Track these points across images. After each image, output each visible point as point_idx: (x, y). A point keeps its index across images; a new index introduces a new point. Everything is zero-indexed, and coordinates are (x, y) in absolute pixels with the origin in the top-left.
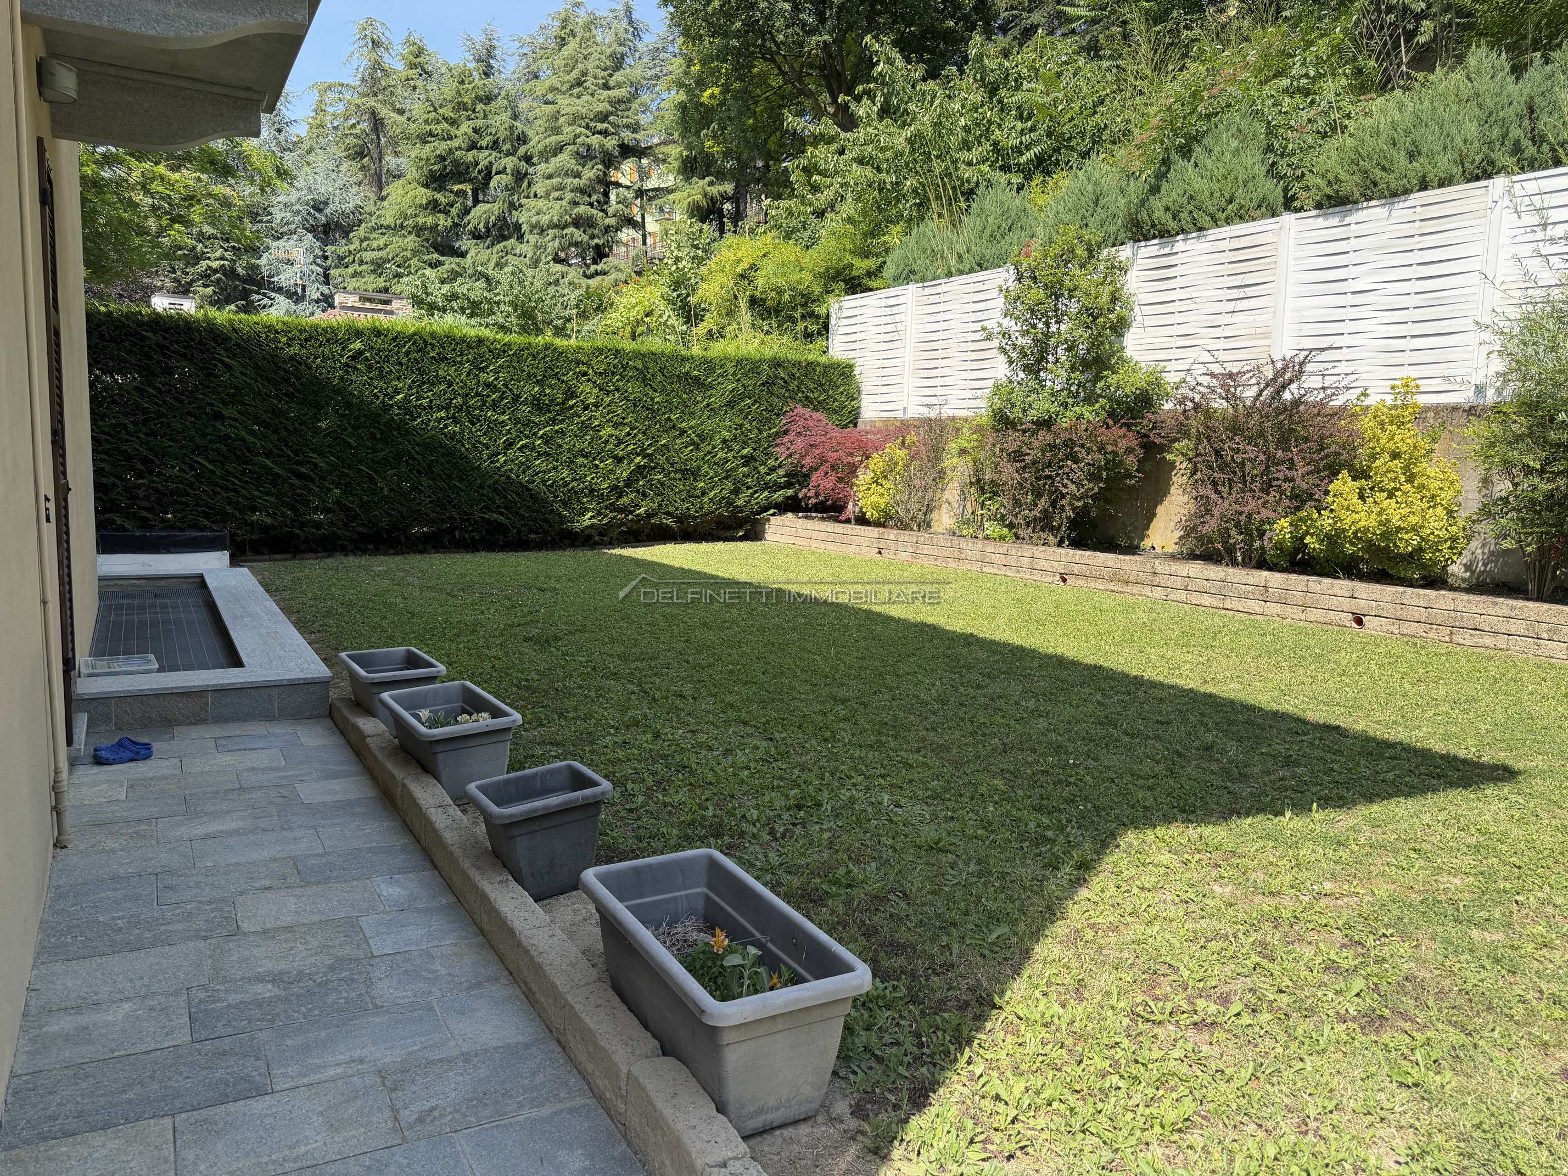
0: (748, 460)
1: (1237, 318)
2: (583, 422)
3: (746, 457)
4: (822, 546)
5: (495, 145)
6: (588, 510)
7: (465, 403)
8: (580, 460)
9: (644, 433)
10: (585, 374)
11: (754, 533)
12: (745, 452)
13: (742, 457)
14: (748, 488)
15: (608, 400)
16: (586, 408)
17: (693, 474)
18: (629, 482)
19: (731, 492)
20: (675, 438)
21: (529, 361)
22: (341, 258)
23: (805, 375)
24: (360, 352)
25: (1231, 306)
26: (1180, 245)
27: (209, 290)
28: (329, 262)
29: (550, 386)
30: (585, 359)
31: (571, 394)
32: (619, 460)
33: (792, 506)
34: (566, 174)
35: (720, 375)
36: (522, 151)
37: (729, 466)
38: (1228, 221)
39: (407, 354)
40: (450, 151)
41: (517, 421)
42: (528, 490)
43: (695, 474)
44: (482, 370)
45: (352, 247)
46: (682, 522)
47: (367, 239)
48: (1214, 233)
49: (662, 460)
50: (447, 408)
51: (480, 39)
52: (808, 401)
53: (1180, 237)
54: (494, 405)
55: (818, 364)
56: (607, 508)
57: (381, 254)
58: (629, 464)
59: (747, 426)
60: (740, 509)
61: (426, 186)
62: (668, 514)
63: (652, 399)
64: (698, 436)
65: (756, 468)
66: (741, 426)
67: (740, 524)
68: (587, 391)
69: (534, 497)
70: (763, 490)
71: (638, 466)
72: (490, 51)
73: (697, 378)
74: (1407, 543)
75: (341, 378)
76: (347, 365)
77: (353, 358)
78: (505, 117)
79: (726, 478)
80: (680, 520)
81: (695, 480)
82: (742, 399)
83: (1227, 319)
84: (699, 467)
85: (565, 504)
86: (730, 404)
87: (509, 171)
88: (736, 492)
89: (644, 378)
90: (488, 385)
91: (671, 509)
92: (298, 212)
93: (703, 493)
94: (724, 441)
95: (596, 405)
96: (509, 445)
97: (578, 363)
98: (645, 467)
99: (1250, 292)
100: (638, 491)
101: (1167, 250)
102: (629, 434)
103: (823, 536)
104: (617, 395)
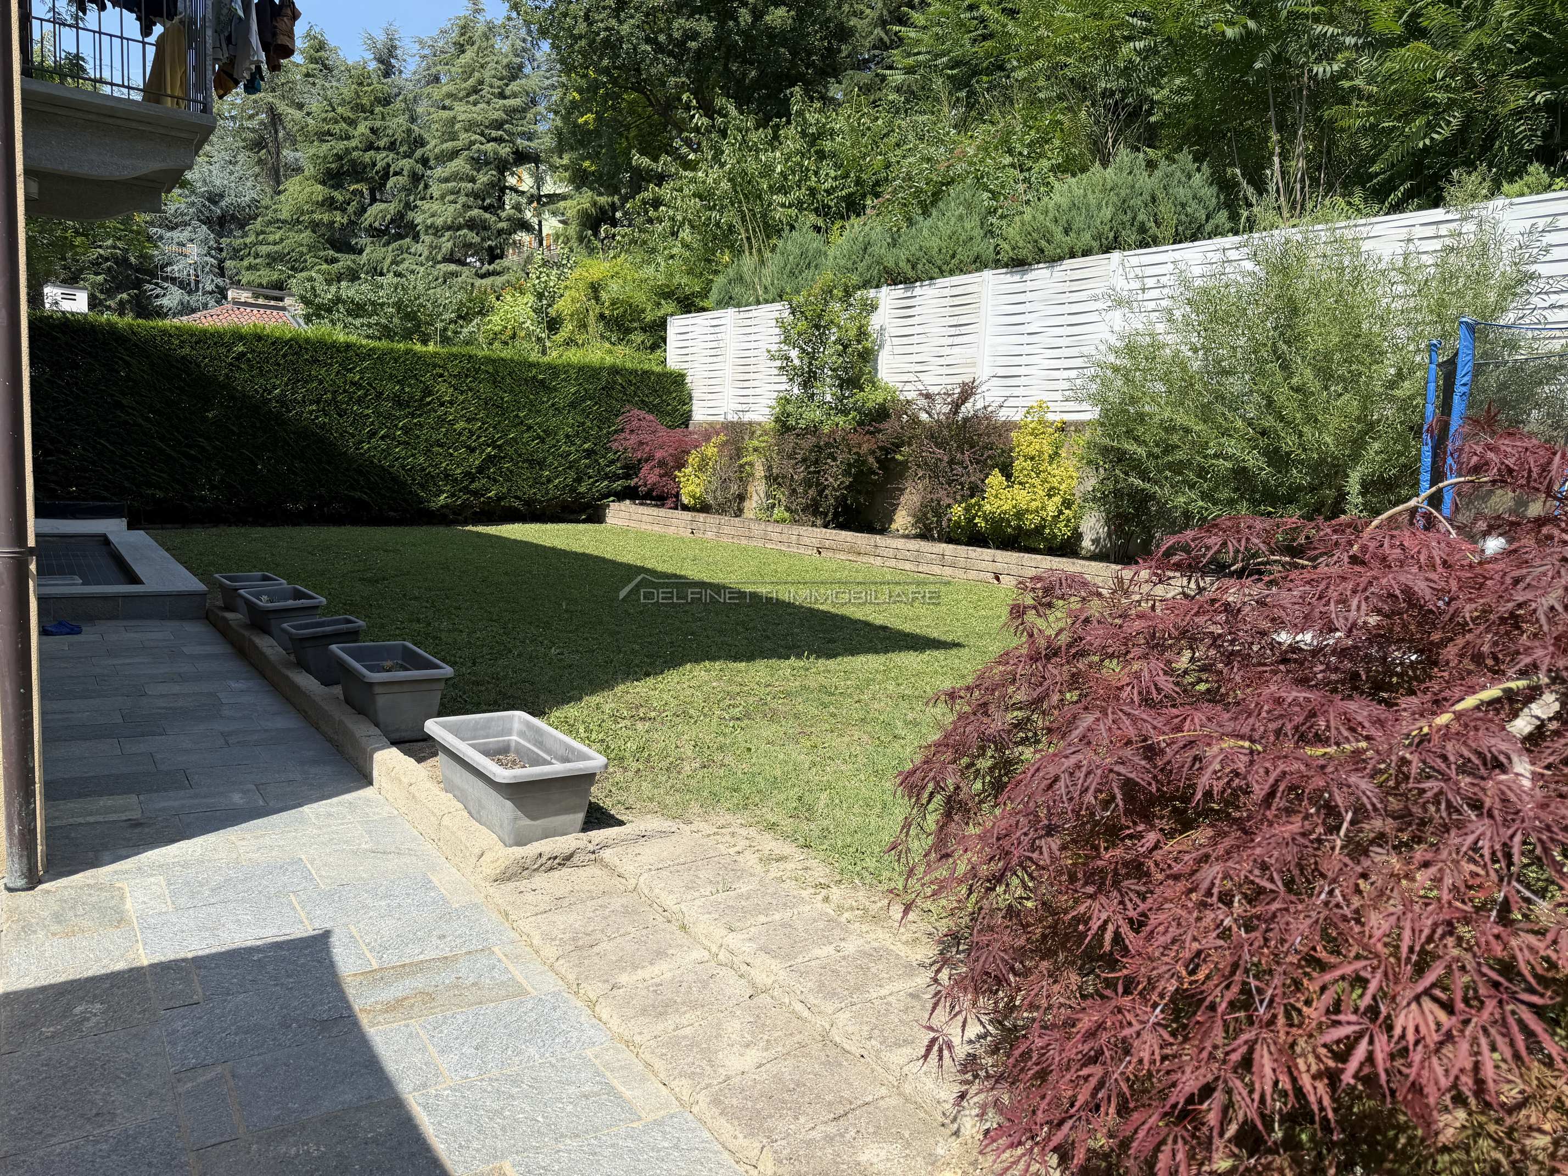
0: (589, 453)
1: (955, 350)
2: (439, 417)
3: (587, 450)
4: (649, 527)
5: (392, 147)
6: (443, 492)
7: (334, 399)
8: (436, 449)
9: (495, 428)
10: (441, 376)
11: (596, 516)
12: (586, 446)
13: (584, 451)
14: (590, 477)
15: (461, 398)
16: (442, 405)
17: (539, 464)
18: (480, 470)
19: (574, 480)
20: (523, 432)
21: (391, 364)
22: (236, 251)
23: (642, 382)
24: (243, 354)
25: (950, 341)
26: (918, 291)
27: (100, 278)
28: (224, 254)
29: (410, 385)
30: (441, 363)
31: (427, 392)
32: (472, 450)
33: (630, 494)
34: (461, 179)
35: (564, 380)
36: (419, 153)
37: (572, 458)
38: (952, 273)
39: (284, 356)
40: (347, 151)
41: (380, 415)
42: (390, 473)
43: (541, 464)
44: (350, 371)
45: (248, 240)
46: (529, 505)
47: (263, 232)
48: (941, 282)
49: (511, 451)
50: (318, 402)
51: (381, 38)
52: (643, 405)
53: (918, 284)
54: (359, 401)
55: (653, 373)
56: (460, 491)
57: (276, 248)
58: (481, 453)
59: (589, 424)
60: (582, 495)
61: (323, 183)
62: (516, 497)
63: (502, 399)
64: (544, 431)
65: (596, 461)
66: (583, 424)
67: (584, 508)
68: (443, 390)
69: (395, 479)
70: (605, 479)
71: (489, 456)
72: (391, 50)
73: (542, 382)
74: (1031, 521)
75: (227, 375)
76: (231, 364)
77: (237, 359)
78: (402, 120)
79: (570, 468)
80: (528, 503)
81: (541, 469)
82: (584, 401)
83: (947, 351)
84: (545, 458)
85: (423, 486)
86: (573, 405)
87: (405, 173)
88: (579, 480)
89: (495, 381)
90: (353, 384)
91: (519, 493)
92: (193, 204)
93: (549, 481)
94: (567, 436)
95: (451, 403)
96: (373, 434)
97: (435, 366)
98: (495, 456)
99: (963, 330)
100: (489, 477)
101: (909, 294)
102: (480, 428)
103: (650, 519)
104: (470, 394)
